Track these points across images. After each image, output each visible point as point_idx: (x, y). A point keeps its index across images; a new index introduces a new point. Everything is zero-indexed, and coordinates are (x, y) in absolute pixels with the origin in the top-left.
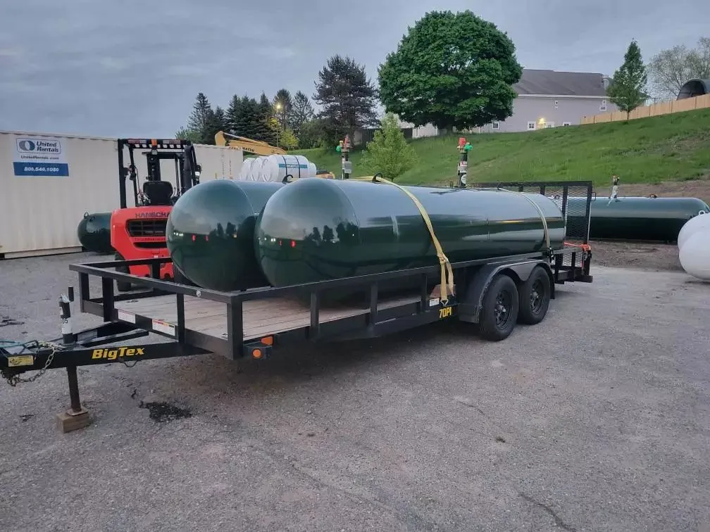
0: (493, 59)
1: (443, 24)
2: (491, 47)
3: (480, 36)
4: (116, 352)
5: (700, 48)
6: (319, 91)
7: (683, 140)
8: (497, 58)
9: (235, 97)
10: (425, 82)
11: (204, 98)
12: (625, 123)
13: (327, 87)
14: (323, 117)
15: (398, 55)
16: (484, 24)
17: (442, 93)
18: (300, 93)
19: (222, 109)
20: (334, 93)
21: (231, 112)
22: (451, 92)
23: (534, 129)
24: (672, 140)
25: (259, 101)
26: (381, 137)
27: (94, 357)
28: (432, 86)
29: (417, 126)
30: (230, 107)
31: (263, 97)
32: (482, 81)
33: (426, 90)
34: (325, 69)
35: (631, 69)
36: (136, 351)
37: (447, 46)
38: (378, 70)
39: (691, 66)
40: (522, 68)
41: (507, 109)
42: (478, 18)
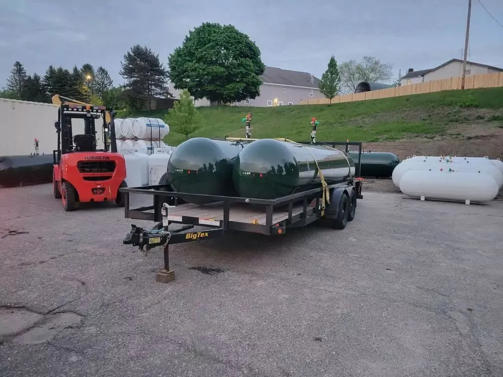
0: (248, 59)
1: (215, 32)
2: (246, 50)
3: (239, 42)
4: (196, 235)
5: (364, 62)
6: (124, 68)
7: (364, 118)
8: (250, 58)
9: (51, 67)
10: (204, 70)
11: (20, 65)
12: (329, 106)
13: (131, 66)
14: (128, 88)
15: (184, 49)
16: (241, 35)
17: (215, 78)
18: (101, 67)
19: (39, 75)
20: (136, 71)
21: (47, 78)
22: (221, 77)
23: (271, 106)
24: (358, 118)
25: (71, 72)
26: (179, 106)
27: (187, 238)
28: (208, 73)
29: (196, 99)
30: (47, 75)
31: (75, 70)
32: (241, 72)
33: (204, 75)
34: (129, 53)
35: (332, 73)
36: (205, 234)
37: (218, 47)
38: (169, 58)
39: (359, 73)
40: (265, 66)
41: (257, 91)
42: (237, 30)
